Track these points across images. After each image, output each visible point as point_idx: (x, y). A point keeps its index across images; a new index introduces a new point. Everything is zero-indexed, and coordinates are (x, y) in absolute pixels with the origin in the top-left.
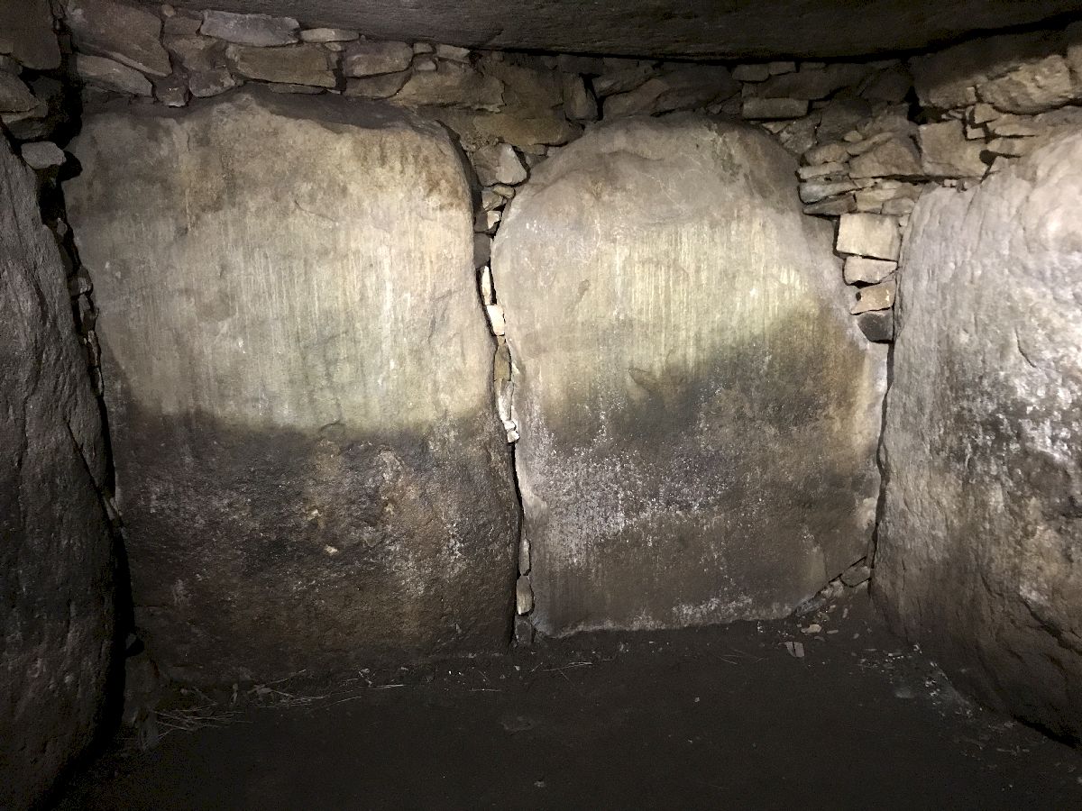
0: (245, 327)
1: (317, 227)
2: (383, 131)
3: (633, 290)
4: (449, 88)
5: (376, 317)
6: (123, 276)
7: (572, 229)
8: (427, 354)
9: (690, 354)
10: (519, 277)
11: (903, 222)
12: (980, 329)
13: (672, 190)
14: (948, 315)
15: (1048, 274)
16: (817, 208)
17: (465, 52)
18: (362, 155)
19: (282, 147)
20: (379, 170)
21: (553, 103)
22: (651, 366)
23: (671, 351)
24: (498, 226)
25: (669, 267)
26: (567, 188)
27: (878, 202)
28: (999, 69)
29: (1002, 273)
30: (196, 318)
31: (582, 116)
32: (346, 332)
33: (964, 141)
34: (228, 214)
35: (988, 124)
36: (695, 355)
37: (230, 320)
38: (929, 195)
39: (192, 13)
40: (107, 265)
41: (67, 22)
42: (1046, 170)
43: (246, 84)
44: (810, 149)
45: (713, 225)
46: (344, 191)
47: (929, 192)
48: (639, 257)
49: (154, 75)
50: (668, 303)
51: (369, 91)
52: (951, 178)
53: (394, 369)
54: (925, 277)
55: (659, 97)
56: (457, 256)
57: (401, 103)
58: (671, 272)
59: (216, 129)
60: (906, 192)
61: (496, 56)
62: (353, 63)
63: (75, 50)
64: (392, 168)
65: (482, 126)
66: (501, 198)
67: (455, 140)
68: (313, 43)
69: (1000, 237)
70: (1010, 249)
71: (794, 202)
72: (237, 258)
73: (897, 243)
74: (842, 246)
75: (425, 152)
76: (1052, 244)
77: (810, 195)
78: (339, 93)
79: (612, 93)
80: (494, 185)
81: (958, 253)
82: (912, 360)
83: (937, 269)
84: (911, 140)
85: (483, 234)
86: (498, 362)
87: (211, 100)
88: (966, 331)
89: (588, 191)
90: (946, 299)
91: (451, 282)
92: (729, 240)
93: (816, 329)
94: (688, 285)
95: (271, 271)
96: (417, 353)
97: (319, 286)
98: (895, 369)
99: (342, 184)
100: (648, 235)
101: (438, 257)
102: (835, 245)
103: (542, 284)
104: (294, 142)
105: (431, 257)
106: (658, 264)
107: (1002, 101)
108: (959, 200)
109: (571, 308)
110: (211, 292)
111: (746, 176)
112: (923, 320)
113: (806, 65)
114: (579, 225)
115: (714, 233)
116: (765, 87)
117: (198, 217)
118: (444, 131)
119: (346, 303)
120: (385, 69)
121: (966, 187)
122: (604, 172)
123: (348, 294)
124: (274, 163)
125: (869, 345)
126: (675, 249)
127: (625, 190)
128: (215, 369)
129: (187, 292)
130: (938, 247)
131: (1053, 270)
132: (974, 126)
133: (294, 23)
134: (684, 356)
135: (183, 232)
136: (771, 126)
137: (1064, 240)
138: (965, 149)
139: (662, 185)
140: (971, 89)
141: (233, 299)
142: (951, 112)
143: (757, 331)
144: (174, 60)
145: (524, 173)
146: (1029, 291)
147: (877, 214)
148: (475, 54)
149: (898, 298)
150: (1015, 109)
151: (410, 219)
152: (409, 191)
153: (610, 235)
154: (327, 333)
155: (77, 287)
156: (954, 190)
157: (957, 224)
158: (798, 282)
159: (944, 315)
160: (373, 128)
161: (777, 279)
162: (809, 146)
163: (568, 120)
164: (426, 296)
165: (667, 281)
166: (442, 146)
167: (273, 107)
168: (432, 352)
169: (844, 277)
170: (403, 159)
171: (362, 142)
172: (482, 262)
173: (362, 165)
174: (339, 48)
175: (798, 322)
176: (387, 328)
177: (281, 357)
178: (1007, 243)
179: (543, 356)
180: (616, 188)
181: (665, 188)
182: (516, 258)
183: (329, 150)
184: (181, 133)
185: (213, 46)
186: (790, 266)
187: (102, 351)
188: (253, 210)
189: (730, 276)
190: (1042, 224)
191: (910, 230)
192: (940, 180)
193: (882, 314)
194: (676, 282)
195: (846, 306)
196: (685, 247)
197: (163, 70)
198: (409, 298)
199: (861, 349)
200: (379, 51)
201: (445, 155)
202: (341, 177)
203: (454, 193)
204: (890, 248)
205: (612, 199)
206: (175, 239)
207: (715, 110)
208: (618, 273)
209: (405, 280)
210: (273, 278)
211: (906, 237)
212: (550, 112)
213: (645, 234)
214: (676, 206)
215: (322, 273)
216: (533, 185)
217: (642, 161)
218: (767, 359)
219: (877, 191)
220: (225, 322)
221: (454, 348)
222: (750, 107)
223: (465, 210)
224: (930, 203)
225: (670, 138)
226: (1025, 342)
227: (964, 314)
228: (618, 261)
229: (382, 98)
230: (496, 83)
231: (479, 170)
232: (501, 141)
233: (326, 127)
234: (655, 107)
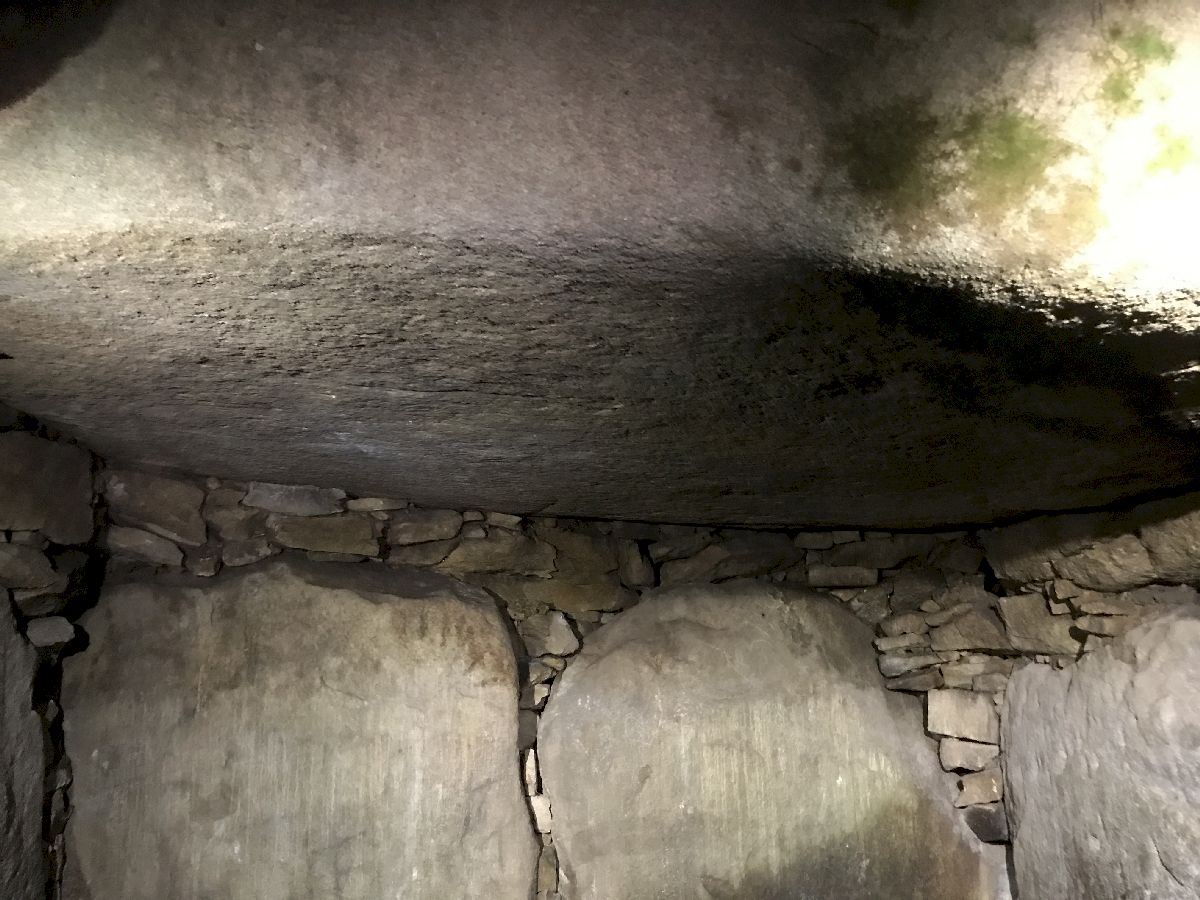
0: (245, 827)
1: (343, 706)
2: (426, 601)
3: (702, 778)
4: (499, 554)
5: (400, 813)
6: (111, 767)
7: (630, 706)
8: (458, 859)
9: (773, 858)
10: (570, 761)
11: (998, 699)
12: (1111, 833)
13: (740, 663)
14: (1069, 814)
15: (1175, 771)
16: (900, 683)
17: (518, 519)
18: (401, 626)
19: (314, 619)
20: (417, 643)
21: (608, 569)
22: (728, 872)
23: (750, 855)
24: (546, 702)
25: (741, 751)
26: (622, 660)
27: (968, 677)
28: (1071, 546)
29: (1122, 767)
30: (188, 817)
31: (639, 582)
32: (364, 833)
33: (1049, 617)
34: (244, 692)
35: (1072, 600)
36: (779, 860)
37: (228, 819)
38: (1021, 672)
39: (238, 484)
40: (95, 753)
41: (107, 496)
42: (1145, 654)
43: (282, 553)
44: (885, 618)
45: (787, 702)
46: (377, 666)
47: (1021, 668)
48: (707, 740)
49: (187, 545)
50: (743, 793)
51: (415, 559)
52: (1043, 654)
53: (417, 880)
54: (1034, 765)
55: (720, 562)
56: (499, 739)
57: (448, 570)
58: (745, 757)
59: (245, 599)
60: (996, 666)
61: (549, 522)
62: (400, 531)
63: (109, 521)
64: (432, 641)
65: (532, 593)
66: (550, 671)
67: (502, 608)
68: (358, 513)
69: (1111, 725)
70: (1126, 741)
71: (874, 675)
72: (247, 743)
73: (995, 723)
74: (934, 726)
75: (469, 622)
76: (1170, 736)
77: (890, 669)
78: (381, 560)
79: (669, 559)
80: (543, 656)
81: (1067, 741)
82: (1036, 868)
83: (1046, 757)
84: (992, 612)
85: (529, 711)
86: (543, 869)
87: (246, 569)
88: (1095, 836)
89: (648, 663)
90: (1063, 795)
91: (491, 769)
92: (806, 719)
93: (917, 826)
94: (765, 773)
95: (285, 757)
96: (445, 858)
97: (338, 776)
98: (1019, 880)
99: (375, 658)
100: (716, 713)
101: (478, 739)
102: (925, 724)
103: (596, 770)
104: (328, 614)
105: (469, 740)
106: (729, 747)
107: (1081, 578)
108: (1058, 680)
109: (630, 799)
110: (210, 786)
111: (819, 648)
112: (1041, 819)
113: (870, 535)
114: (639, 702)
115: (790, 710)
116: (829, 554)
117: (210, 696)
118: (492, 600)
119: (367, 797)
120: (432, 536)
121: (1062, 666)
122: (663, 643)
123: (371, 785)
124: (302, 635)
125: (982, 847)
126: (747, 730)
127: (687, 662)
128: (200, 882)
129: (183, 785)
130: (1043, 731)
131: (1179, 766)
132: (1057, 601)
133: (341, 494)
134: (766, 859)
135: (189, 713)
136: (840, 594)
137: (1182, 732)
138: (1052, 624)
139: (728, 657)
140: (1047, 564)
141: (236, 792)
142: (1029, 586)
143: (848, 829)
144: (210, 531)
145: (575, 644)
146: (1157, 790)
147: (968, 690)
148: (526, 521)
149: (1007, 789)
150: (1097, 586)
151: (449, 696)
152: (450, 665)
153: (673, 713)
154: (341, 834)
155: (54, 781)
156: (1048, 667)
157: (1060, 706)
158: (889, 769)
159: (1065, 813)
160: (415, 598)
161: (865, 764)
162: (884, 615)
163: (623, 585)
164: (461, 787)
165: (741, 766)
166: (489, 617)
167: (310, 577)
168: (464, 857)
169: (941, 764)
170: (445, 632)
171: (402, 614)
172: (527, 743)
173: (400, 637)
174: (386, 517)
175: (895, 818)
176: (413, 826)
177: (284, 866)
178: (1120, 732)
179: (597, 861)
180: (678, 660)
181: (731, 660)
182: (566, 740)
183: (365, 622)
184: (205, 606)
185: (254, 516)
186: (879, 749)
187: (68, 860)
188: (273, 687)
189: (812, 761)
190: (1155, 713)
191: (1007, 709)
192: (1032, 655)
193: (991, 808)
194: (751, 769)
195: (949, 798)
196: (759, 727)
197: (197, 540)
198: (441, 790)
199: (974, 851)
200: (428, 519)
201: (492, 626)
202: (375, 650)
203: (499, 667)
204: (989, 729)
205: (674, 671)
206: (180, 722)
207: (780, 577)
208: (684, 757)
209: (438, 768)
210: (286, 767)
211: (1005, 717)
212: (603, 578)
213: (713, 711)
214: (745, 680)
215: (343, 760)
216: (585, 656)
217: (705, 631)
218: (865, 863)
219: (964, 665)
220: (223, 821)
221: (491, 851)
222: (816, 574)
223: (511, 686)
224: (1024, 680)
225: (733, 606)
226: (1165, 853)
227: (1088, 813)
228: (683, 743)
229: (427, 566)
230: (548, 550)
231: (527, 640)
232: (553, 609)
233: (364, 598)
234: (715, 574)
